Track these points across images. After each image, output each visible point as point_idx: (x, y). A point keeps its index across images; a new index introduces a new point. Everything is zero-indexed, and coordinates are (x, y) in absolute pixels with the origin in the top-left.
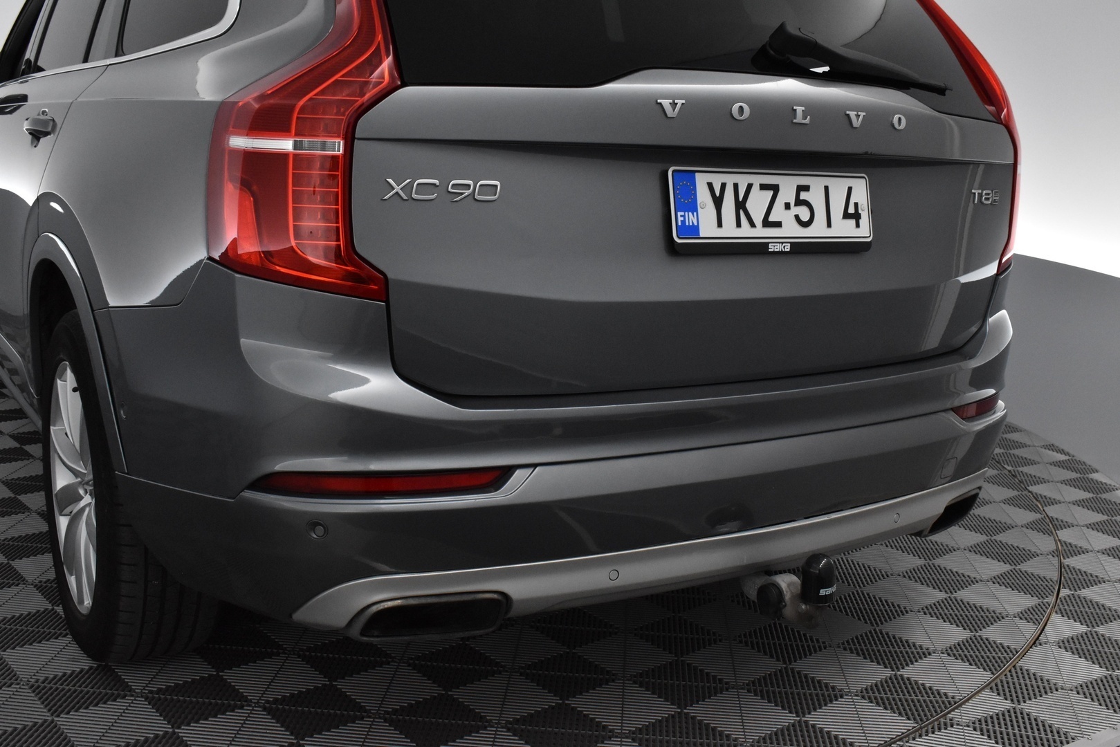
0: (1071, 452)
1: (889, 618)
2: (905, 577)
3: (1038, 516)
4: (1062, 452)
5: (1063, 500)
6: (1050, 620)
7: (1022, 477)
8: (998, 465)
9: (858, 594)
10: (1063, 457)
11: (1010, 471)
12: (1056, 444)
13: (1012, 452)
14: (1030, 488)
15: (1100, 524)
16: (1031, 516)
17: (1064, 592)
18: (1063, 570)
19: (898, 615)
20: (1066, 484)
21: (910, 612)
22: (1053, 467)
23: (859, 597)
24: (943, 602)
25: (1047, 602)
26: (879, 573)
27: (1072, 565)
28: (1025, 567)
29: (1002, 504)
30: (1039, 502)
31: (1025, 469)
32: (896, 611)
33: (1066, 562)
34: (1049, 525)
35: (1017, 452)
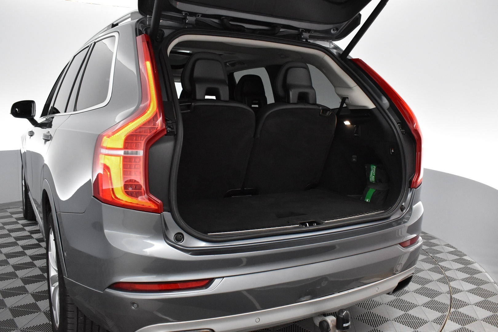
0: (456, 247)
1: (381, 323)
2: (388, 304)
3: (443, 276)
4: (452, 247)
5: (452, 269)
6: (446, 322)
7: (436, 259)
8: (427, 254)
9: (368, 313)
10: (452, 250)
11: (431, 256)
12: (450, 244)
13: (433, 248)
14: (439, 264)
15: (467, 278)
16: (440, 276)
17: (452, 310)
18: (452, 300)
19: (384, 322)
20: (454, 261)
21: (389, 321)
22: (449, 254)
23: (369, 314)
24: (403, 316)
25: (445, 315)
26: (377, 303)
27: (455, 297)
28: (437, 299)
29: (428, 271)
30: (443, 269)
31: (438, 255)
32: (384, 320)
33: (453, 296)
34: (446, 280)
35: (434, 248)
